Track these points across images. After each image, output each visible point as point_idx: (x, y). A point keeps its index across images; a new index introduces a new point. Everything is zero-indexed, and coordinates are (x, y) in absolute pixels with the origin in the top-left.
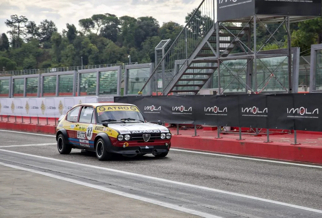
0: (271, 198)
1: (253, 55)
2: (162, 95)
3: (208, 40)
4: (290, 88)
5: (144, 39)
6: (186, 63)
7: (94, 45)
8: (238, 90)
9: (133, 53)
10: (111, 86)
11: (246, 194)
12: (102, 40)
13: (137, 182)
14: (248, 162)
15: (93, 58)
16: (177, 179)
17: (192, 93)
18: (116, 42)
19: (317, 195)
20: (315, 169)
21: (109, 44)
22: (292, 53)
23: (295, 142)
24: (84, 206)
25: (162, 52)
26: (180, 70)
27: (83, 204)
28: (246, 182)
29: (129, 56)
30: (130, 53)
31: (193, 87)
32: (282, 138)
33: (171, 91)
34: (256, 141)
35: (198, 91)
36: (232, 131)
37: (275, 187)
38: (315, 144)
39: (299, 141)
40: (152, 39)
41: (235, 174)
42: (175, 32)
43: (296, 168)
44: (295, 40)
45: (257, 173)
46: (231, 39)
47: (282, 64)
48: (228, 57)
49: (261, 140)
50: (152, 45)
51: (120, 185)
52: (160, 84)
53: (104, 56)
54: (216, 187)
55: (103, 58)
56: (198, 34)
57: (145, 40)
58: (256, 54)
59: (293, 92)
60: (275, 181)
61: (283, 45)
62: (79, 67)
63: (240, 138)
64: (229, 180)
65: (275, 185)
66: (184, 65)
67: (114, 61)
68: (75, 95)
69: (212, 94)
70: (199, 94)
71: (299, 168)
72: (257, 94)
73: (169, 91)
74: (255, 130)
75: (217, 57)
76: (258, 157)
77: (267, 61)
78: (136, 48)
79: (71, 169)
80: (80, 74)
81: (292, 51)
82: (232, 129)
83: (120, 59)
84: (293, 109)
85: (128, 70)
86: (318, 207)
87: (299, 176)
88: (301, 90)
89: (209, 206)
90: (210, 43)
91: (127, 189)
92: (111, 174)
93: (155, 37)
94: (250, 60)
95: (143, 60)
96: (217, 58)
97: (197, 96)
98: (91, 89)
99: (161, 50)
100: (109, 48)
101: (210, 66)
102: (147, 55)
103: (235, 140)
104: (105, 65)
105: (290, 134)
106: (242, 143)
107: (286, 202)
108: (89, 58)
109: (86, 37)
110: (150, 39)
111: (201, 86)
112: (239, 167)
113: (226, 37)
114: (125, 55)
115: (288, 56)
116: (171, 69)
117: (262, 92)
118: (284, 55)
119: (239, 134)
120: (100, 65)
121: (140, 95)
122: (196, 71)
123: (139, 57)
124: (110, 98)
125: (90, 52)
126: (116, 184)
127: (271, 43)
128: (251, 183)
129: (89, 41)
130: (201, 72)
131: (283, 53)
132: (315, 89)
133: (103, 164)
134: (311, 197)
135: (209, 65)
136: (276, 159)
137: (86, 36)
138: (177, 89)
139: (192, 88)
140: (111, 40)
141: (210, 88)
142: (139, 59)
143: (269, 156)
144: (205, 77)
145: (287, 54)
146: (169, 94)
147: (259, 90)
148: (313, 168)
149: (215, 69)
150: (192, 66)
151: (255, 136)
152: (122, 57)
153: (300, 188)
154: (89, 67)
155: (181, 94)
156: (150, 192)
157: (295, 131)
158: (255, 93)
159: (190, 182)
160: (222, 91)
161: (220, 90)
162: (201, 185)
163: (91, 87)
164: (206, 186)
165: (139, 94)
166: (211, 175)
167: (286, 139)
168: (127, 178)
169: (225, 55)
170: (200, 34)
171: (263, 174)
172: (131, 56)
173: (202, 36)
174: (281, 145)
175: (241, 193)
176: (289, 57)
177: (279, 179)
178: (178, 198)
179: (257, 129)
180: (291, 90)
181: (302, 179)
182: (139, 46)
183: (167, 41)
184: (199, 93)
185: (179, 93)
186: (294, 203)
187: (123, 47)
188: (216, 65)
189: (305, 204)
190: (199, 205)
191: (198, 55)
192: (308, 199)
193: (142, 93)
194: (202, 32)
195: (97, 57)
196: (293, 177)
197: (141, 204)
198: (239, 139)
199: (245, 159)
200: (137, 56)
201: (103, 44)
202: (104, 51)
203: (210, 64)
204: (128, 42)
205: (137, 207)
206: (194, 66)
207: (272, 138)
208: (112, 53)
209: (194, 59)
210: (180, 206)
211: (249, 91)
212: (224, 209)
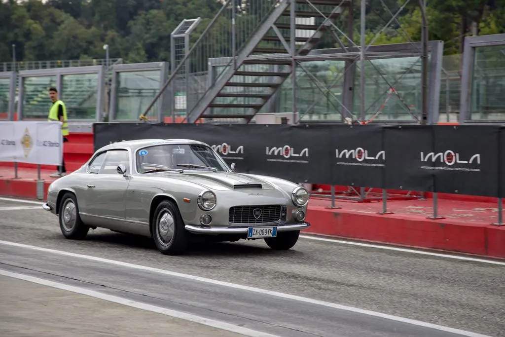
0: (402, 314)
1: (359, 53)
2: (186, 122)
3: (275, 24)
4: (423, 115)
5: (133, 14)
6: (232, 63)
7: (36, 23)
8: (311, 117)
9: (113, 40)
10: (70, 102)
11: (357, 306)
12: (51, 14)
13: (152, 283)
14: (349, 250)
15: (34, 48)
16: (225, 277)
17: (240, 121)
18: (79, 19)
19: (484, 310)
20: (472, 264)
21: (66, 22)
22: (429, 51)
23: (435, 214)
24: (62, 325)
25: (184, 42)
26: (219, 79)
27: (59, 320)
28: (352, 285)
29: (105, 47)
30: (106, 41)
31: (242, 109)
32: (409, 206)
33: (202, 116)
34: (361, 212)
35: (252, 117)
36: (314, 192)
37: (405, 294)
38: (471, 218)
39: (441, 212)
40: (148, 16)
41: (330, 270)
42: (193, 4)
43: (438, 261)
44: (419, 25)
45: (369, 270)
46: (316, 22)
47: (409, 70)
48: (309, 56)
49: (370, 210)
50: (148, 27)
51: (121, 287)
52: (181, 102)
53: (56, 43)
54: (299, 292)
55: (53, 48)
56: (236, 9)
57: (135, 17)
58: (363, 52)
59: (429, 123)
60: (404, 285)
61: (394, 34)
62: (8, 64)
63: (333, 204)
64: (319, 280)
65: (406, 291)
66: (228, 68)
67: (75, 55)
68: (14, 119)
69: (279, 122)
70: (255, 122)
71: (443, 262)
72: (364, 126)
73: (198, 115)
74: (359, 190)
75: (290, 55)
76: (365, 240)
77: (382, 66)
78: (117, 31)
79: (22, 258)
80: (24, 79)
81: (429, 47)
82: (314, 188)
83: (86, 52)
84: (432, 153)
85: (118, 73)
86: (490, 332)
87: (445, 275)
88: (442, 120)
89: (293, 326)
90: (278, 27)
91: (137, 295)
92: (100, 266)
93: (154, 12)
94: (351, 62)
95: (132, 55)
96: (291, 57)
97: (249, 127)
98: (30, 106)
99: (183, 38)
100: (65, 29)
101: (276, 71)
102: (140, 45)
103: (322, 209)
104: (59, 61)
105: (422, 199)
106: (336, 214)
107: (430, 321)
108: (25, 47)
109: (20, 6)
110: (146, 15)
111: (257, 108)
112: (334, 257)
113: (308, 19)
114: (96, 43)
115: (422, 56)
116: (203, 70)
117: (373, 122)
118: (415, 54)
119: (329, 198)
120: (48, 63)
121: (142, 122)
122: (250, 79)
123: (124, 49)
124: (83, 126)
125: (28, 35)
126: (115, 286)
127: (374, 30)
128: (361, 287)
129: (26, 14)
130: (257, 82)
131: (412, 51)
132: (470, 119)
133: (80, 248)
134: (473, 314)
135: (273, 69)
136: (398, 245)
137: (22, 5)
138: (212, 111)
139: (241, 111)
140: (69, 14)
141: (275, 112)
142: (122, 52)
143: (387, 239)
144: (267, 91)
145: (420, 52)
146: (198, 122)
147: (368, 118)
148: (467, 261)
149: (284, 76)
150: (241, 69)
151: (359, 202)
152: (91, 47)
153: (451, 297)
154: (26, 65)
155: (223, 122)
156: (180, 300)
157: (435, 194)
158: (361, 123)
159: (250, 284)
160: (298, 119)
161: (295, 116)
162: (271, 289)
163: (32, 102)
164: (280, 290)
165: (141, 120)
166: (285, 272)
167: (417, 209)
168: (132, 275)
169: (305, 52)
170: (241, 8)
171: (379, 270)
172: (110, 47)
173: (244, 12)
174: (410, 219)
175: (346, 303)
176: (424, 58)
177: (411, 280)
178: (234, 312)
179: (362, 189)
180: (425, 118)
181: (452, 282)
182: (123, 27)
183: (193, 22)
184: (254, 119)
185: (215, 120)
186: (445, 323)
187: (93, 29)
188: (286, 69)
189: (465, 326)
190: (275, 324)
191: (256, 51)
192: (470, 317)
193: (146, 117)
194: (243, 5)
195: (41, 46)
196: (434, 277)
197: (168, 321)
198: (330, 206)
199: (342, 243)
200: (120, 47)
201: (53, 21)
202: (55, 34)
203: (276, 67)
204: (103, 18)
205: (161, 327)
206: (246, 71)
207: (392, 206)
208: (72, 39)
209: (247, 57)
210: (239, 325)
211: (347, 119)
212: (322, 332)
